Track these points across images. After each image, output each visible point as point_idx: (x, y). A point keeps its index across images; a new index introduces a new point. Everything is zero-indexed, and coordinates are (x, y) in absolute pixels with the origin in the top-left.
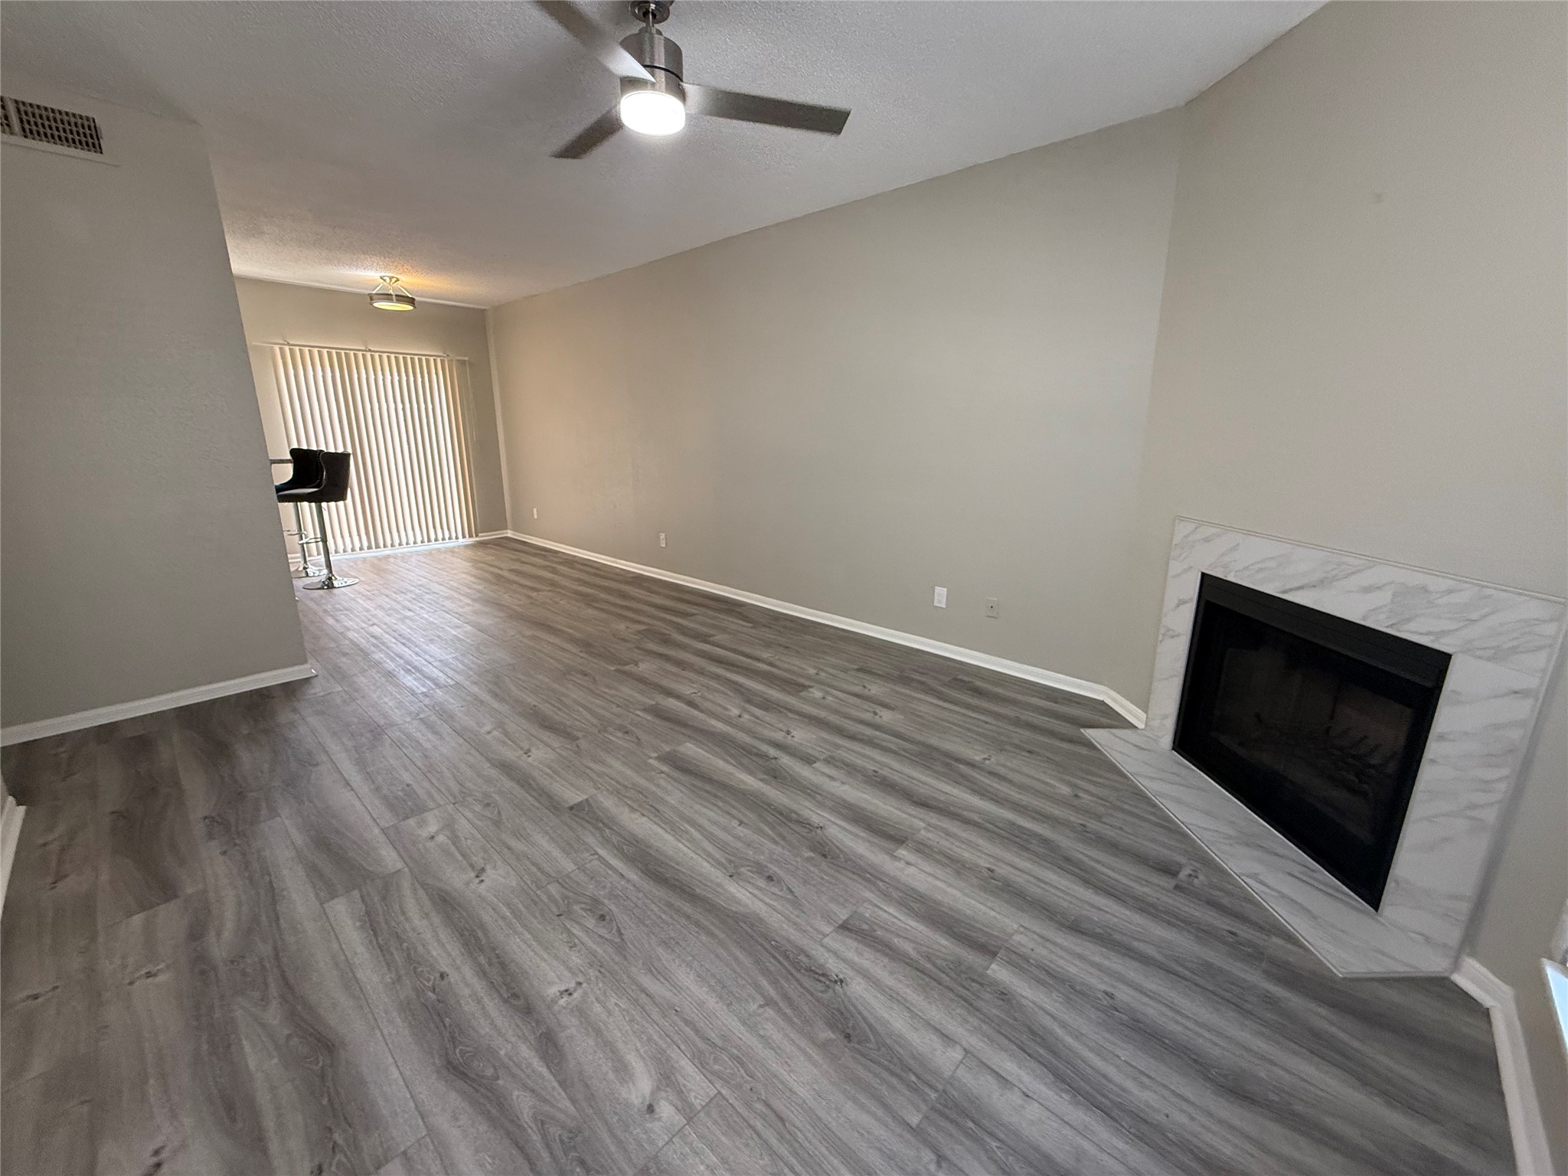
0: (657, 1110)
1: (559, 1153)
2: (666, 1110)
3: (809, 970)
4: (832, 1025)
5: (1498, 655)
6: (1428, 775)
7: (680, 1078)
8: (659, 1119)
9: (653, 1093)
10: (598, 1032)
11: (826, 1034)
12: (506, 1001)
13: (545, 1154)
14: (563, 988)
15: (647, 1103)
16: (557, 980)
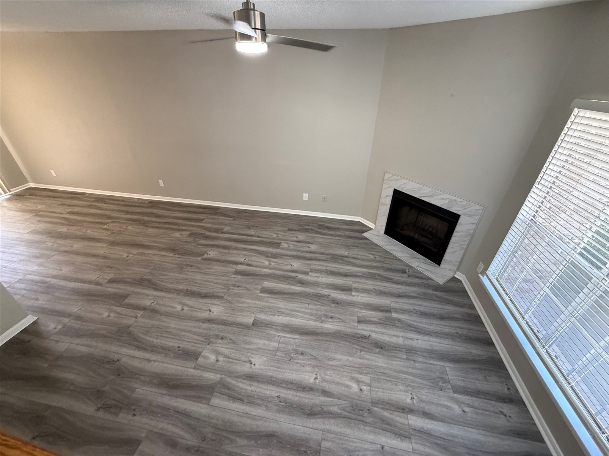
0: (362, 389)
1: (354, 412)
2: (364, 388)
3: (361, 337)
4: (377, 348)
5: (470, 216)
6: (453, 239)
7: (360, 379)
8: (365, 390)
9: (358, 387)
10: (333, 382)
11: (377, 350)
12: (303, 391)
13: (351, 415)
14: (314, 378)
15: (359, 389)
16: (309, 377)
